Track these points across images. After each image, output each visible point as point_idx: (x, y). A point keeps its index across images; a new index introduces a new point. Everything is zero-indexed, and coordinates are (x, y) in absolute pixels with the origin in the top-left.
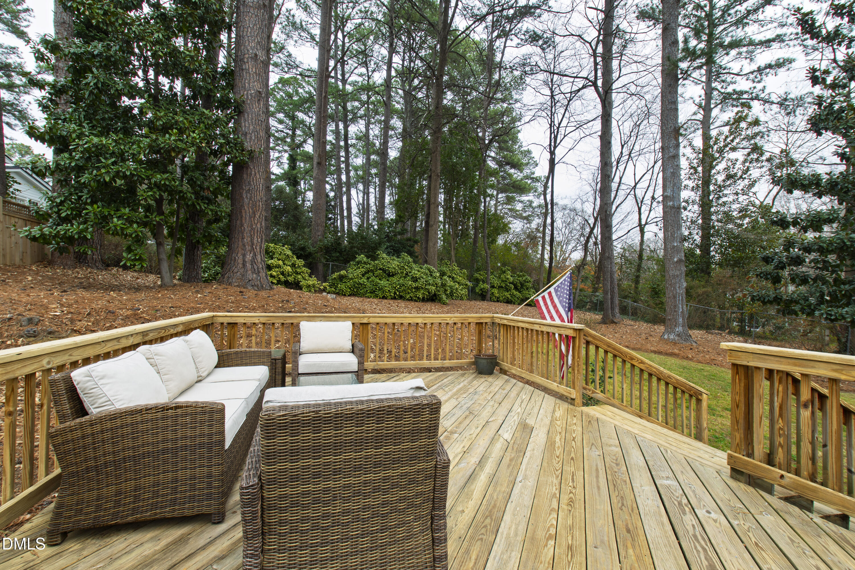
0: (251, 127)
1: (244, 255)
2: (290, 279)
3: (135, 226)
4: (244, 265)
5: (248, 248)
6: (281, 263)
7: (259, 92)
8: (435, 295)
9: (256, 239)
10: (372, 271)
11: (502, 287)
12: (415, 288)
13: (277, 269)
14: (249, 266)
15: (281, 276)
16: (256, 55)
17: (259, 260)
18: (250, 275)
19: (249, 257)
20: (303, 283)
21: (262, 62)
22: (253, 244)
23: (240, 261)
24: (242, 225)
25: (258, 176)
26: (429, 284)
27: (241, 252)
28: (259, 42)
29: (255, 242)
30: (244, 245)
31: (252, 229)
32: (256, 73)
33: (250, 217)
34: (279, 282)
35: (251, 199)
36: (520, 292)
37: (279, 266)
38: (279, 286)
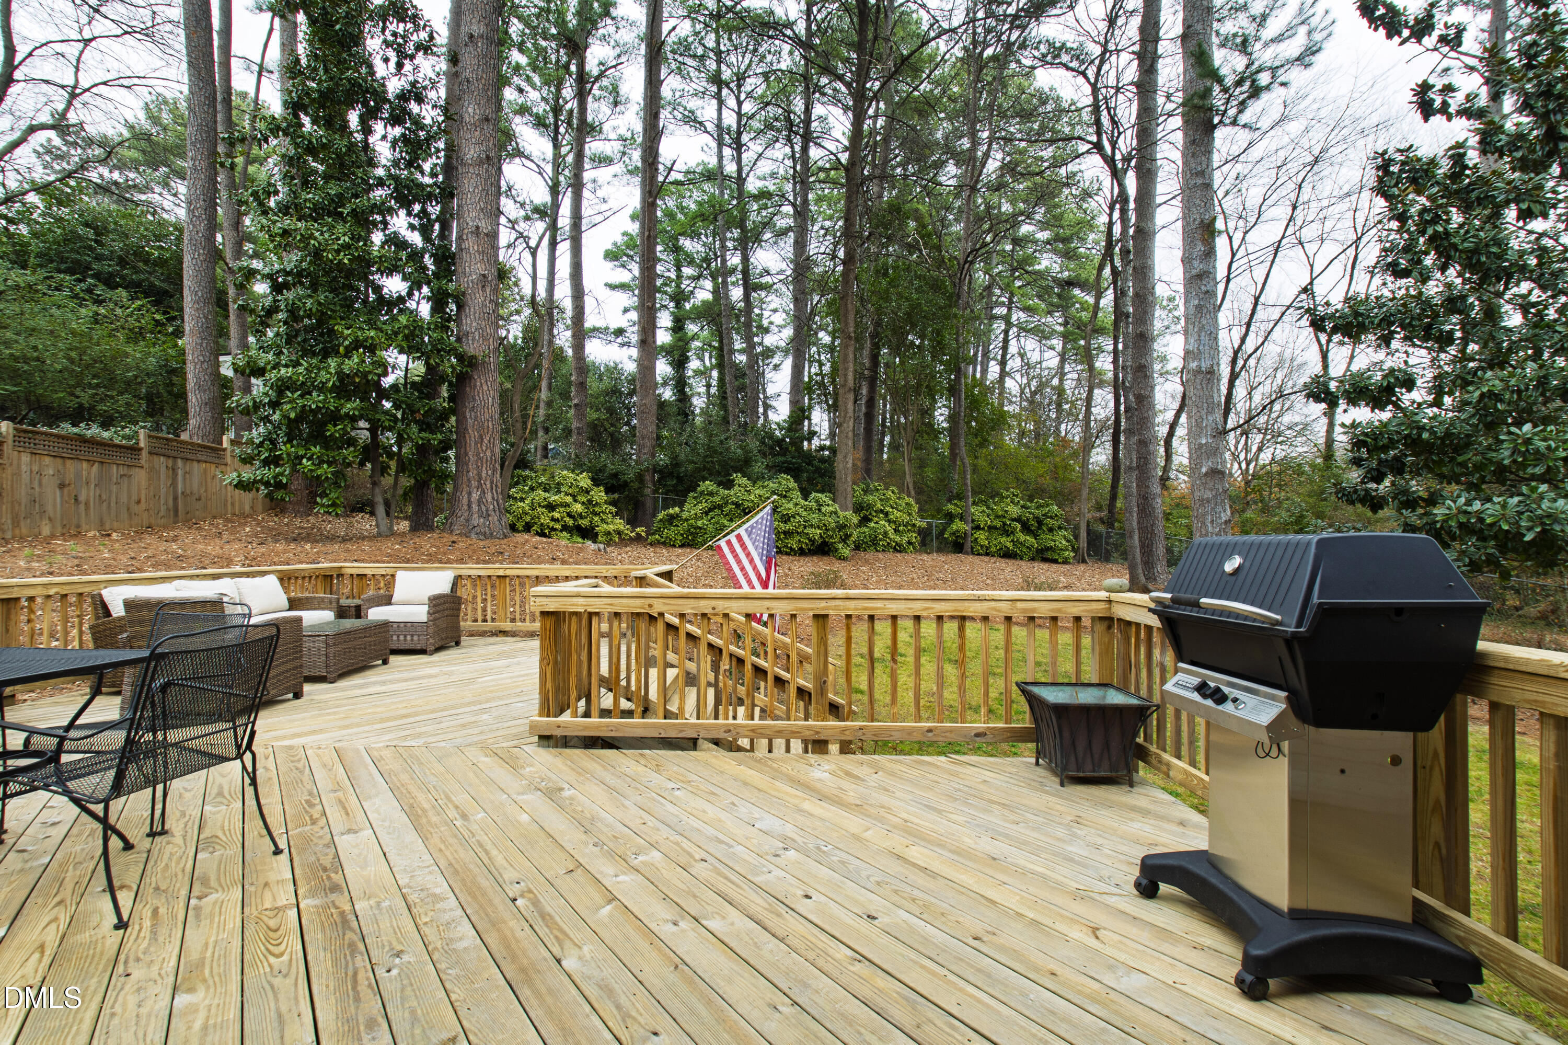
0: (474, 324)
1: (470, 494)
2: (584, 523)
3: (325, 466)
4: (469, 506)
5: (474, 483)
6: (569, 499)
7: (484, 276)
8: (824, 543)
9: (484, 472)
10: (720, 507)
11: (995, 528)
12: (785, 533)
13: (562, 509)
14: (475, 507)
15: (567, 519)
16: (478, 227)
17: (490, 499)
18: (476, 520)
19: (475, 496)
20: (602, 528)
21: (487, 235)
22: (480, 478)
23: (465, 502)
24: (466, 454)
25: (485, 388)
26: (812, 526)
27: (466, 489)
28: (482, 209)
29: (484, 475)
30: (469, 481)
31: (481, 459)
32: (478, 251)
33: (476, 443)
34: (565, 528)
35: (476, 419)
36: (1036, 536)
37: (567, 505)
38: (565, 533)
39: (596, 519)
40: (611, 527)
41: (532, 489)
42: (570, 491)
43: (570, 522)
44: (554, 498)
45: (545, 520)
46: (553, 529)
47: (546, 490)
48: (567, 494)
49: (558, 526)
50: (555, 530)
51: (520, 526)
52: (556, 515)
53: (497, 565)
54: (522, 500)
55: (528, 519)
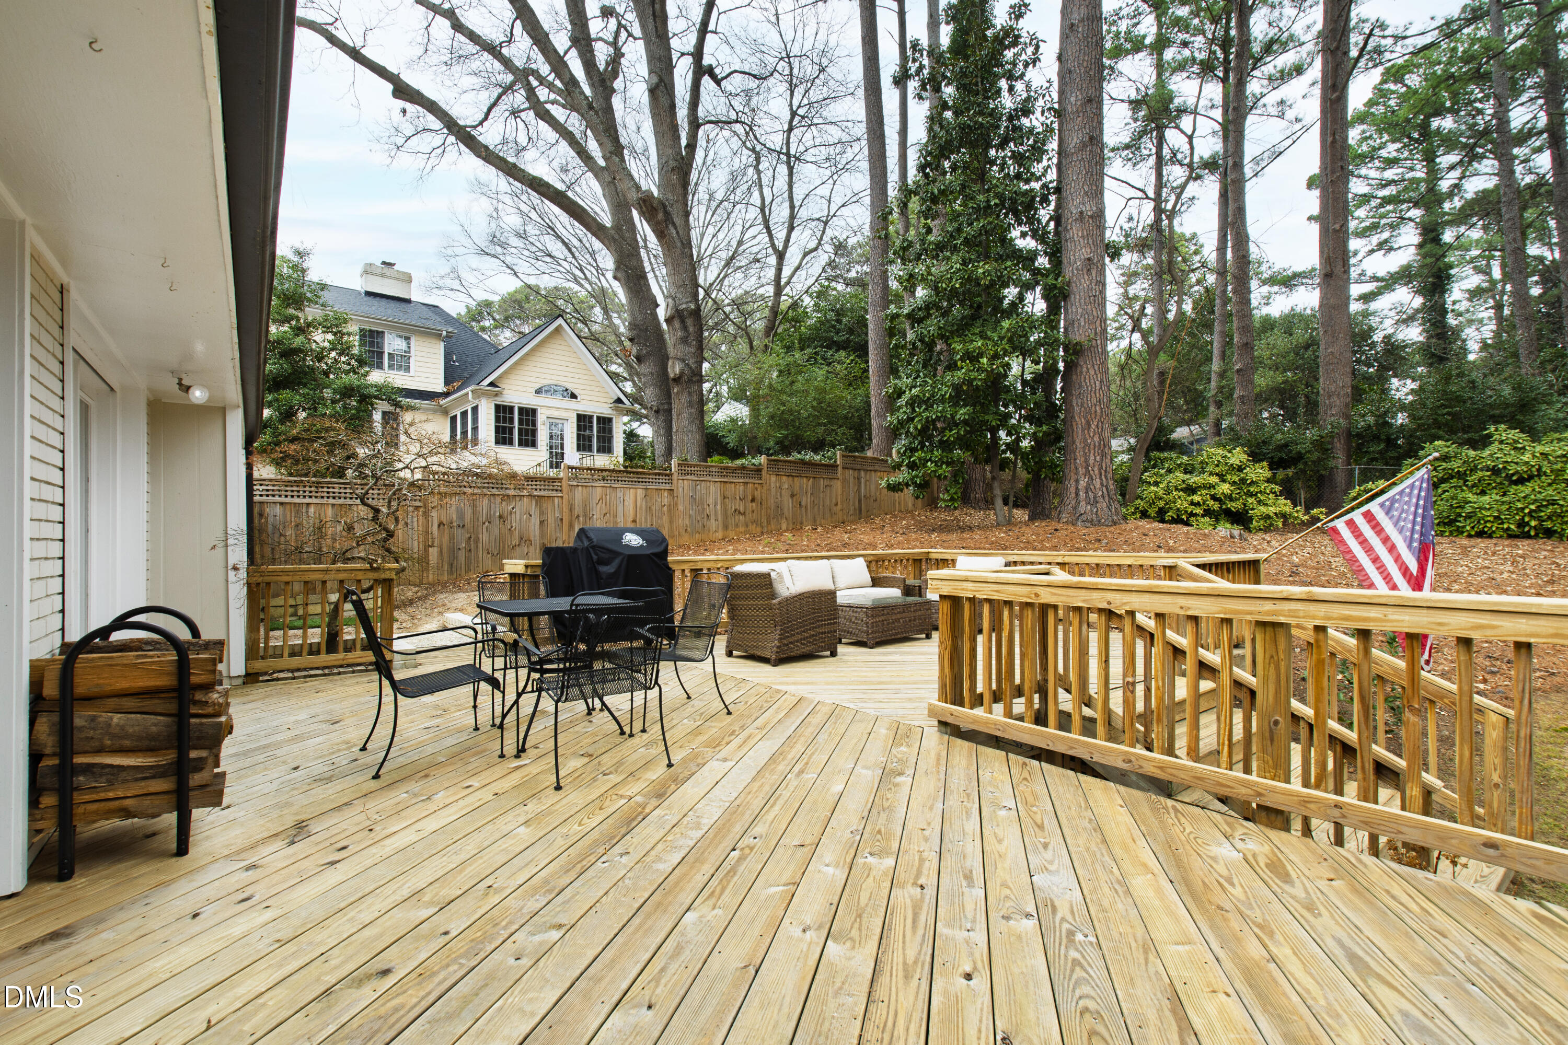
0: (1080, 311)
1: (1077, 481)
2: (1234, 506)
3: (944, 466)
4: (1077, 494)
5: (1081, 471)
6: (1214, 479)
7: (1089, 259)
9: (1092, 458)
13: (1204, 492)
14: (1082, 494)
15: (1211, 503)
16: (1082, 213)
17: (1098, 485)
19: (1083, 483)
20: (1259, 511)
21: (1091, 217)
22: (1088, 465)
23: (1073, 490)
24: (1074, 442)
25: (1092, 372)
27: (1073, 477)
28: (1086, 193)
29: (1091, 461)
30: (1076, 468)
31: (1088, 445)
32: (1083, 236)
33: (1083, 430)
34: (1208, 513)
35: (1082, 405)
37: (1212, 486)
38: (1207, 519)
39: (1251, 500)
40: (1272, 510)
41: (1169, 471)
42: (1217, 470)
43: (1216, 506)
44: (1194, 479)
45: (1182, 503)
46: (1192, 514)
47: (1186, 472)
48: (1211, 474)
49: (1198, 511)
50: (1196, 515)
51: (1152, 512)
52: (1196, 498)
53: (1090, 553)
54: (1156, 484)
55: (1162, 504)
